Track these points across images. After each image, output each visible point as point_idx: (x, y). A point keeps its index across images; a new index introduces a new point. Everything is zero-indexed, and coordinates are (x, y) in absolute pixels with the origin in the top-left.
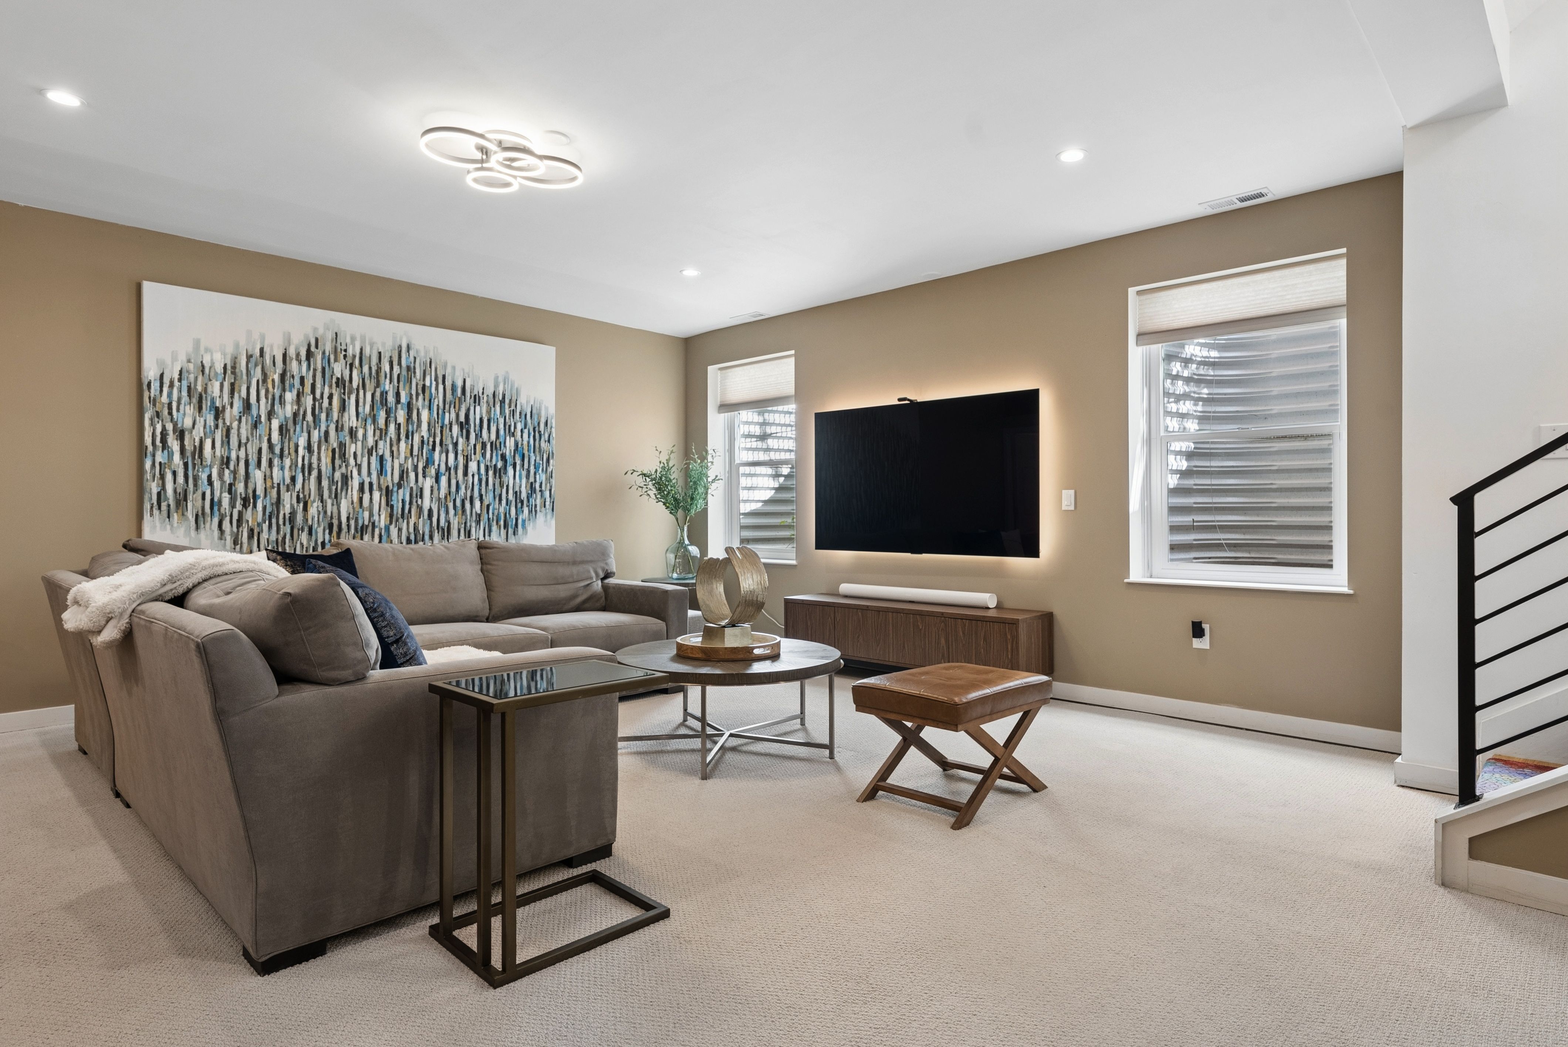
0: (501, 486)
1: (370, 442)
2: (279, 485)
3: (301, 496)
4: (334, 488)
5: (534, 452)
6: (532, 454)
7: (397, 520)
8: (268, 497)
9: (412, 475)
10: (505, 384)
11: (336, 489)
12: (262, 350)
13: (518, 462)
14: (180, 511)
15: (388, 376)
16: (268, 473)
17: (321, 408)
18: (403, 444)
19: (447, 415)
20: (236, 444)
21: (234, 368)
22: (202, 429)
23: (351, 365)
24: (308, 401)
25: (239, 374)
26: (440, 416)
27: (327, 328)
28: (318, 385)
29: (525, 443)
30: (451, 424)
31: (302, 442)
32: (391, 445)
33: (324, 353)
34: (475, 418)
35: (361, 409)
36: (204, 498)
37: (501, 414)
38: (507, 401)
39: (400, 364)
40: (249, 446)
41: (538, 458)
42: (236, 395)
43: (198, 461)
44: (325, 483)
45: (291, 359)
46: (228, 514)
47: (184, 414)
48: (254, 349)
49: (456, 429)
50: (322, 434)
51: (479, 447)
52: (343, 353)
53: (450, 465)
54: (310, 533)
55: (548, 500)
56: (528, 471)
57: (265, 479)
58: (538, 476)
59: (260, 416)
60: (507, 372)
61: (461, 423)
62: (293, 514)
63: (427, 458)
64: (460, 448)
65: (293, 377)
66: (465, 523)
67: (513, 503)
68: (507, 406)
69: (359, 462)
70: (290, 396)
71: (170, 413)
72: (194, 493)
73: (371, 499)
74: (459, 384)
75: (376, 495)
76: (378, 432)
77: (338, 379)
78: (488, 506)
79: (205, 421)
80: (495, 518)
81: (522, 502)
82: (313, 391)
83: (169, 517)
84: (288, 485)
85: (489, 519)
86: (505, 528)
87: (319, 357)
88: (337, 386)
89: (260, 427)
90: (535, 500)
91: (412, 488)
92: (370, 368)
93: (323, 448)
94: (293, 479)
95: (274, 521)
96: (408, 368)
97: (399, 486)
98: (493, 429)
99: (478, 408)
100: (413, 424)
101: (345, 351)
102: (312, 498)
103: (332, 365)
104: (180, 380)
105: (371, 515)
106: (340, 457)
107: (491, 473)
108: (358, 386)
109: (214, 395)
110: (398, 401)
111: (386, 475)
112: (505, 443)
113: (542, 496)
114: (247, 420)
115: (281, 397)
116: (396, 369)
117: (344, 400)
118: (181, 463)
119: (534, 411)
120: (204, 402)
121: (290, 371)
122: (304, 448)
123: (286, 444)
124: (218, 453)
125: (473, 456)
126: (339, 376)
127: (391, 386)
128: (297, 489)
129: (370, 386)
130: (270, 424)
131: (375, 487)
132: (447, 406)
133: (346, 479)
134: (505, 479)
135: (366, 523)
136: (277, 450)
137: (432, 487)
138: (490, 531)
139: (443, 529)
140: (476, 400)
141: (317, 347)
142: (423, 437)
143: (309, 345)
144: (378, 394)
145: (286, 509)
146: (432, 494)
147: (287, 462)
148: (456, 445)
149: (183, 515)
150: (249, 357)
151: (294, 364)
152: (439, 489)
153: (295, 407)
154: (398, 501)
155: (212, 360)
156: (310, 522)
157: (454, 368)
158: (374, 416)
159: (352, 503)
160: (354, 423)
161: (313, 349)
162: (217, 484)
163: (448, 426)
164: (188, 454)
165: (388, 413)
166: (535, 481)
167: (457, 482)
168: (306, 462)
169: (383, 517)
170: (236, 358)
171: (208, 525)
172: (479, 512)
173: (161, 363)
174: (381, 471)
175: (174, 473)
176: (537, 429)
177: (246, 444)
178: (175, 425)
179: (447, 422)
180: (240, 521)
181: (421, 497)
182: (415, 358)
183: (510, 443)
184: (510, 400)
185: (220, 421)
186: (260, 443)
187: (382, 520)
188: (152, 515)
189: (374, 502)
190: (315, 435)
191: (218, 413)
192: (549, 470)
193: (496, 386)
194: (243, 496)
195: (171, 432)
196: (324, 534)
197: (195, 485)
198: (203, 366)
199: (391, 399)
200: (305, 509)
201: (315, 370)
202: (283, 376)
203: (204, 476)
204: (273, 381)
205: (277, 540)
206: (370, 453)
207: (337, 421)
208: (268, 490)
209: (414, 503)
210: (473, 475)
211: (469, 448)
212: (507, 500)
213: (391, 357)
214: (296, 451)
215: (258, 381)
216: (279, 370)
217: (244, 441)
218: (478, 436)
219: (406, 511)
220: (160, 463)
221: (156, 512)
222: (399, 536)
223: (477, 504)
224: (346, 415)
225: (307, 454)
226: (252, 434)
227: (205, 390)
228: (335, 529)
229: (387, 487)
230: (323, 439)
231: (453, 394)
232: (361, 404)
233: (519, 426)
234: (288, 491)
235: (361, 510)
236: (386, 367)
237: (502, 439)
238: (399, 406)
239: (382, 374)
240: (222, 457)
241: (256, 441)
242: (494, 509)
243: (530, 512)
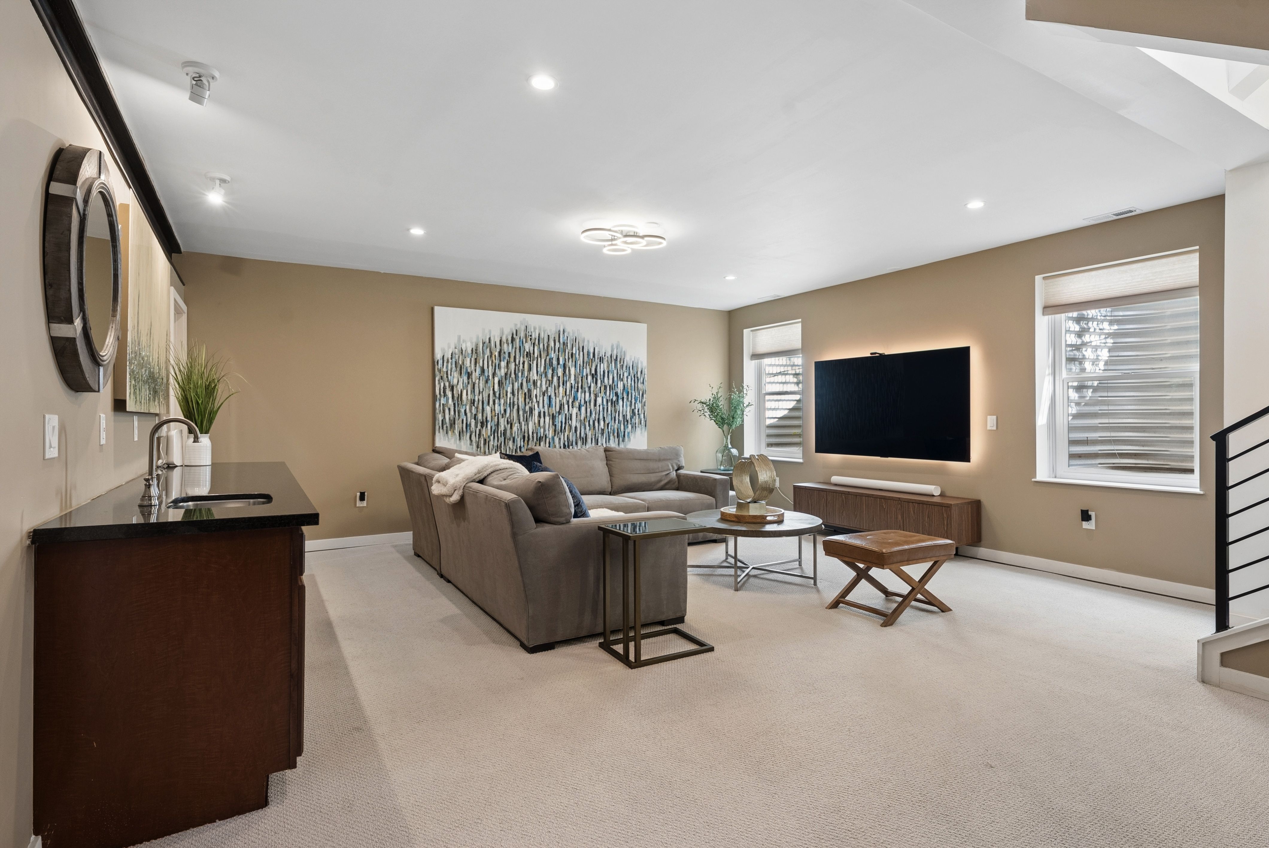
0: (616, 412)
1: (544, 388)
2: (498, 414)
3: (509, 420)
4: (525, 415)
5: (634, 390)
6: (633, 392)
7: (558, 434)
8: (493, 421)
9: (566, 407)
10: (617, 349)
11: (527, 416)
12: (490, 339)
13: (625, 396)
14: (452, 430)
15: (553, 349)
16: (493, 408)
17: (519, 370)
18: (561, 388)
19: (585, 370)
20: (478, 392)
21: (476, 350)
22: (462, 384)
23: (534, 344)
24: (512, 366)
25: (479, 353)
26: (581, 371)
27: (521, 324)
28: (517, 357)
29: (629, 385)
30: (587, 375)
31: (509, 390)
32: (555, 390)
33: (520, 338)
34: (600, 371)
35: (539, 369)
36: (463, 423)
37: (615, 367)
38: (618, 360)
39: (559, 341)
40: (484, 393)
41: (637, 394)
42: (478, 365)
43: (460, 402)
44: (521, 413)
45: (504, 343)
46: (474, 431)
47: (454, 377)
48: (486, 339)
49: (590, 378)
50: (520, 385)
51: (603, 388)
52: (530, 337)
53: (586, 400)
54: (514, 442)
55: (643, 419)
56: (631, 402)
57: (491, 411)
58: (636, 405)
59: (489, 376)
60: (618, 342)
61: (593, 374)
62: (505, 430)
63: (574, 396)
64: (592, 389)
65: (505, 353)
66: (595, 435)
67: (622, 422)
68: (618, 363)
69: (538, 400)
70: (503, 364)
71: (447, 377)
72: (458, 420)
73: (544, 421)
74: (592, 351)
75: (547, 418)
76: (548, 382)
77: (527, 352)
78: (608, 424)
79: (463, 380)
80: (612, 431)
81: (627, 421)
82: (515, 361)
83: (447, 433)
84: (503, 414)
85: (608, 432)
86: (617, 438)
87: (518, 341)
88: (527, 357)
89: (489, 382)
90: (635, 420)
91: (566, 414)
92: (544, 345)
93: (520, 393)
94: (505, 411)
95: (496, 434)
96: (564, 343)
97: (559, 413)
98: (611, 377)
99: (602, 365)
100: (566, 377)
101: (531, 336)
102: (514, 421)
103: (524, 345)
104: (452, 359)
105: (545, 431)
106: (529, 398)
107: (609, 404)
108: (538, 356)
109: (467, 366)
110: (558, 364)
111: (552, 407)
112: (617, 385)
113: (639, 417)
114: (483, 378)
115: (499, 365)
116: (557, 344)
117: (530, 364)
118: (452, 404)
119: (634, 365)
120: (462, 369)
121: (503, 350)
122: (511, 393)
123: (502, 391)
124: (469, 398)
125: (599, 395)
126: (528, 351)
127: (555, 354)
128: (507, 417)
129: (543, 355)
130: (494, 380)
131: (546, 414)
132: (585, 365)
133: (531, 410)
134: (617, 407)
135: (542, 435)
136: (497, 395)
137: (577, 413)
138: (609, 439)
139: (583, 439)
140: (601, 360)
141: (517, 335)
142: (572, 384)
143: (513, 334)
144: (548, 360)
145: (502, 428)
146: (577, 417)
147: (502, 401)
148: (590, 387)
149: (453, 432)
150: (484, 343)
151: (505, 345)
152: (580, 414)
153: (506, 370)
154: (559, 422)
155: (466, 346)
156: (514, 435)
157: (588, 341)
158: (546, 372)
159: (535, 424)
160: (535, 377)
161: (515, 336)
162: (469, 415)
163: (585, 377)
164: (456, 399)
165: (553, 370)
166: (635, 408)
167: (591, 410)
168: (512, 401)
169: (551, 432)
170: (477, 344)
171: (465, 437)
172: (603, 428)
173: (443, 350)
174: (550, 405)
175: (449, 409)
176: (636, 376)
177: (482, 392)
178: (450, 383)
179: (585, 374)
180: (479, 435)
181: (571, 420)
182: (567, 337)
183: (620, 385)
184: (620, 359)
185: (470, 380)
186: (489, 391)
187: (550, 434)
188: (439, 432)
189: (546, 423)
190: (516, 385)
191: (469, 375)
192: (644, 401)
193: (612, 351)
194: (481, 421)
195: (447, 387)
196: (521, 442)
197: (459, 415)
198: (462, 350)
199: (555, 362)
200: (511, 428)
201: (516, 348)
202: (500, 353)
203: (463, 411)
204: (495, 356)
205: (497, 445)
206: (544, 395)
207: (527, 377)
208: (493, 418)
209: (567, 423)
210: (599, 406)
211: (597, 389)
212: (619, 420)
213: (554, 338)
214: (507, 395)
215: (488, 356)
216: (498, 350)
217: (481, 390)
218: (602, 382)
219: (563, 428)
220: (443, 404)
221: (441, 430)
222: (560, 443)
223: (602, 423)
224: (531, 373)
225: (512, 396)
226: (485, 386)
227: (463, 363)
228: (526, 439)
229: (553, 414)
230: (520, 387)
231: (588, 357)
232: (539, 366)
233: (626, 374)
234: (502, 418)
235: (539, 428)
236: (552, 344)
237: (615, 383)
238: (559, 366)
239: (550, 348)
240: (471, 400)
241: (487, 390)
242: (611, 426)
243: (632, 427)
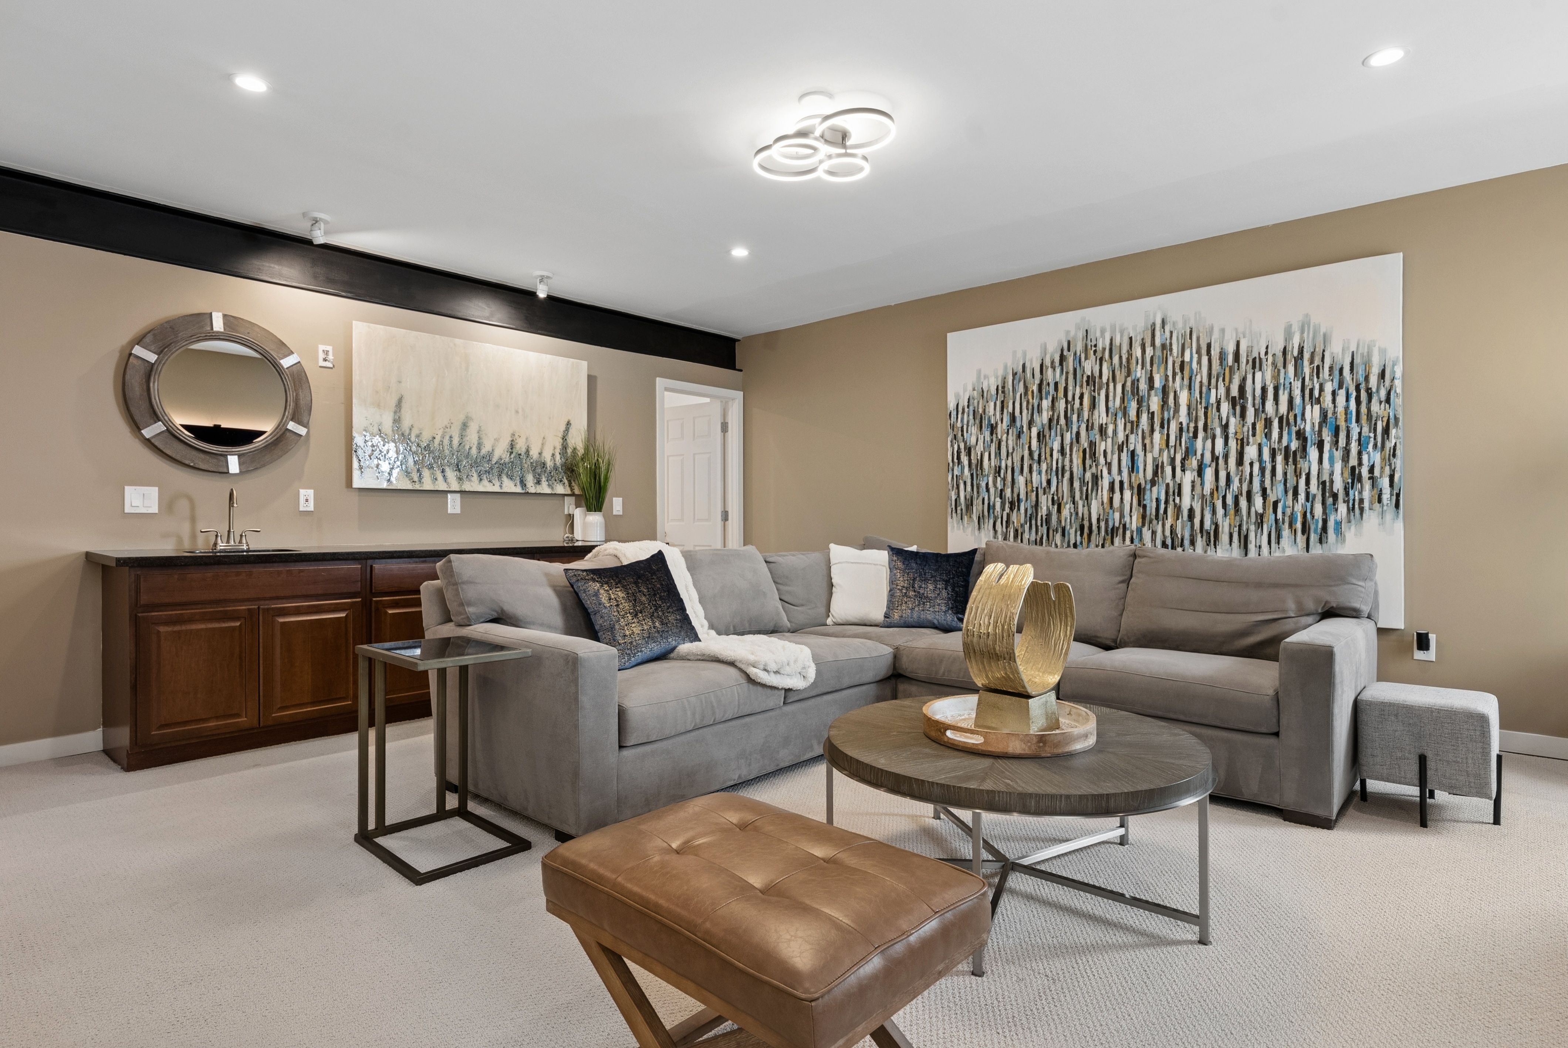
0: (1298, 475)
1: (1121, 437)
2: (1037, 488)
3: (1056, 498)
4: (1085, 488)
5: (1358, 421)
6: (1354, 425)
7: (1151, 522)
8: (1029, 500)
9: (1168, 470)
10: (1302, 332)
11: (1087, 490)
12: (1024, 366)
13: (1327, 438)
14: (968, 514)
15: (1140, 361)
16: (1029, 479)
17: (1073, 410)
18: (1157, 436)
19: (1213, 391)
20: (1005, 454)
21: (1003, 387)
22: (982, 444)
23: (1101, 360)
24: (1061, 405)
25: (1007, 392)
26: (1204, 395)
27: (1078, 328)
28: (1070, 388)
29: (1340, 409)
30: (1218, 403)
31: (1056, 446)
32: (1143, 438)
33: (1075, 354)
34: (1254, 388)
35: (1111, 404)
36: (983, 503)
37: (1295, 375)
38: (1307, 356)
39: (1153, 344)
40: (1014, 454)
41: (1365, 430)
42: (1005, 411)
43: (979, 472)
44: (1076, 484)
45: (1047, 368)
46: (1000, 517)
47: (971, 434)
48: (1018, 367)
49: (1225, 407)
50: (1074, 436)
51: (1260, 426)
52: (1094, 349)
53: (1217, 454)
54: (1063, 535)
55: (1386, 491)
56: (1347, 451)
57: (1026, 484)
58: (1365, 457)
59: (1023, 427)
60: (1307, 315)
61: (1234, 398)
62: (1049, 515)
63: (1187, 448)
64: (1232, 430)
65: (1048, 384)
66: (1240, 526)
67: (1319, 498)
68: (1306, 363)
69: (1109, 461)
70: (1046, 404)
71: (962, 435)
72: (977, 499)
73: (1122, 499)
74: (1231, 349)
75: (1127, 494)
76: (1129, 426)
77: (1088, 377)
78: (1275, 504)
79: (984, 437)
80: (1287, 519)
81: (1335, 496)
82: (1066, 395)
83: (962, 519)
84: (1044, 488)
85: (1276, 520)
86: (1303, 532)
87: (1071, 360)
88: (1088, 384)
89: (1022, 436)
90: (1360, 493)
91: (1168, 485)
92: (1121, 357)
93: (1075, 449)
94: (1049, 482)
95: (1033, 522)
96: (1163, 346)
97: (1153, 483)
98: (1284, 398)
99: (1258, 375)
100: (1169, 410)
101: (1095, 346)
102: (1065, 500)
103: (1083, 364)
104: (968, 407)
105: (1122, 516)
106: (1091, 457)
107: (1279, 459)
108: (1108, 380)
109: (990, 414)
110: (1151, 386)
111: (1138, 472)
112: (1303, 414)
113: (1373, 486)
114: (1013, 432)
115: (1038, 406)
116: (1149, 351)
117: (1094, 397)
118: (969, 474)
119: (1358, 360)
120: (983, 421)
121: (1046, 379)
122: (1058, 451)
123: (1043, 450)
124: (993, 464)
125: (1251, 439)
126: (1090, 374)
127: (1143, 371)
128: (1052, 492)
129: (1120, 377)
130: (1030, 432)
131: (1126, 485)
132: (1213, 381)
133: (1096, 479)
134: (1303, 465)
135: (1117, 524)
136: (1036, 457)
137: (1193, 482)
138: (1279, 537)
139: (1208, 533)
140: (1256, 364)
141: (1069, 350)
142: (1181, 423)
143: (1062, 350)
144: (1129, 384)
145: (1043, 511)
146: (1193, 490)
147: (1044, 466)
148: (1225, 427)
149: (970, 517)
150: (1015, 374)
151: (1050, 371)
152: (1202, 484)
153: (1050, 413)
154: (1151, 501)
155: (988, 384)
156: (1063, 524)
157: (1223, 331)
158: (1125, 408)
159: (1103, 504)
160: (1104, 419)
161: (1065, 353)
162: (992, 490)
163: (1215, 406)
164: (974, 467)
165: (1140, 403)
166: (1360, 464)
167: (1228, 475)
168: (1060, 465)
169: (1134, 518)
170: (1005, 378)
171: (986, 525)
172: (1261, 511)
173: (957, 396)
174: (1133, 468)
175: (965, 483)
176: (1363, 387)
177: (1012, 453)
178: (965, 444)
179: (1213, 400)
180: (1007, 522)
181: (1180, 495)
182: (1171, 333)
183: (1313, 414)
184: (1313, 355)
185: (994, 435)
186: (1023, 451)
187: (1134, 522)
188: (952, 517)
189: (1125, 502)
190: (1068, 437)
191: (993, 428)
192: (1389, 445)
193: (1288, 337)
194: (1010, 500)
195: (963, 450)
196: (1076, 536)
197: (978, 492)
198: (983, 391)
199: (1143, 386)
200: (1059, 511)
201: (1067, 373)
202: (1040, 386)
203: (983, 484)
204: (1033, 392)
205: (1036, 540)
206: (1120, 449)
207: (1088, 421)
208: (1029, 494)
209: (1171, 502)
210: (1251, 464)
211: (1245, 429)
212: (1307, 494)
213: (1143, 339)
214: (1051, 455)
215: (1021, 395)
216: (1037, 382)
217: (1011, 451)
218: (1260, 410)
219: (1162, 511)
220: (957, 475)
221: (954, 515)
222: (1153, 540)
223: (1258, 501)
224: (1096, 412)
225: (1060, 457)
226: (1017, 444)
227: (984, 411)
228: (1086, 530)
229: (1139, 485)
230: (1074, 440)
231: (1221, 364)
232: (1111, 398)
233: (1329, 388)
234: (1044, 494)
235: (1111, 511)
236: (1138, 352)
237: (1298, 410)
238: (1153, 392)
239: (1134, 361)
240: (996, 467)
241: (1020, 450)
242: (1285, 507)
243: (1351, 510)
